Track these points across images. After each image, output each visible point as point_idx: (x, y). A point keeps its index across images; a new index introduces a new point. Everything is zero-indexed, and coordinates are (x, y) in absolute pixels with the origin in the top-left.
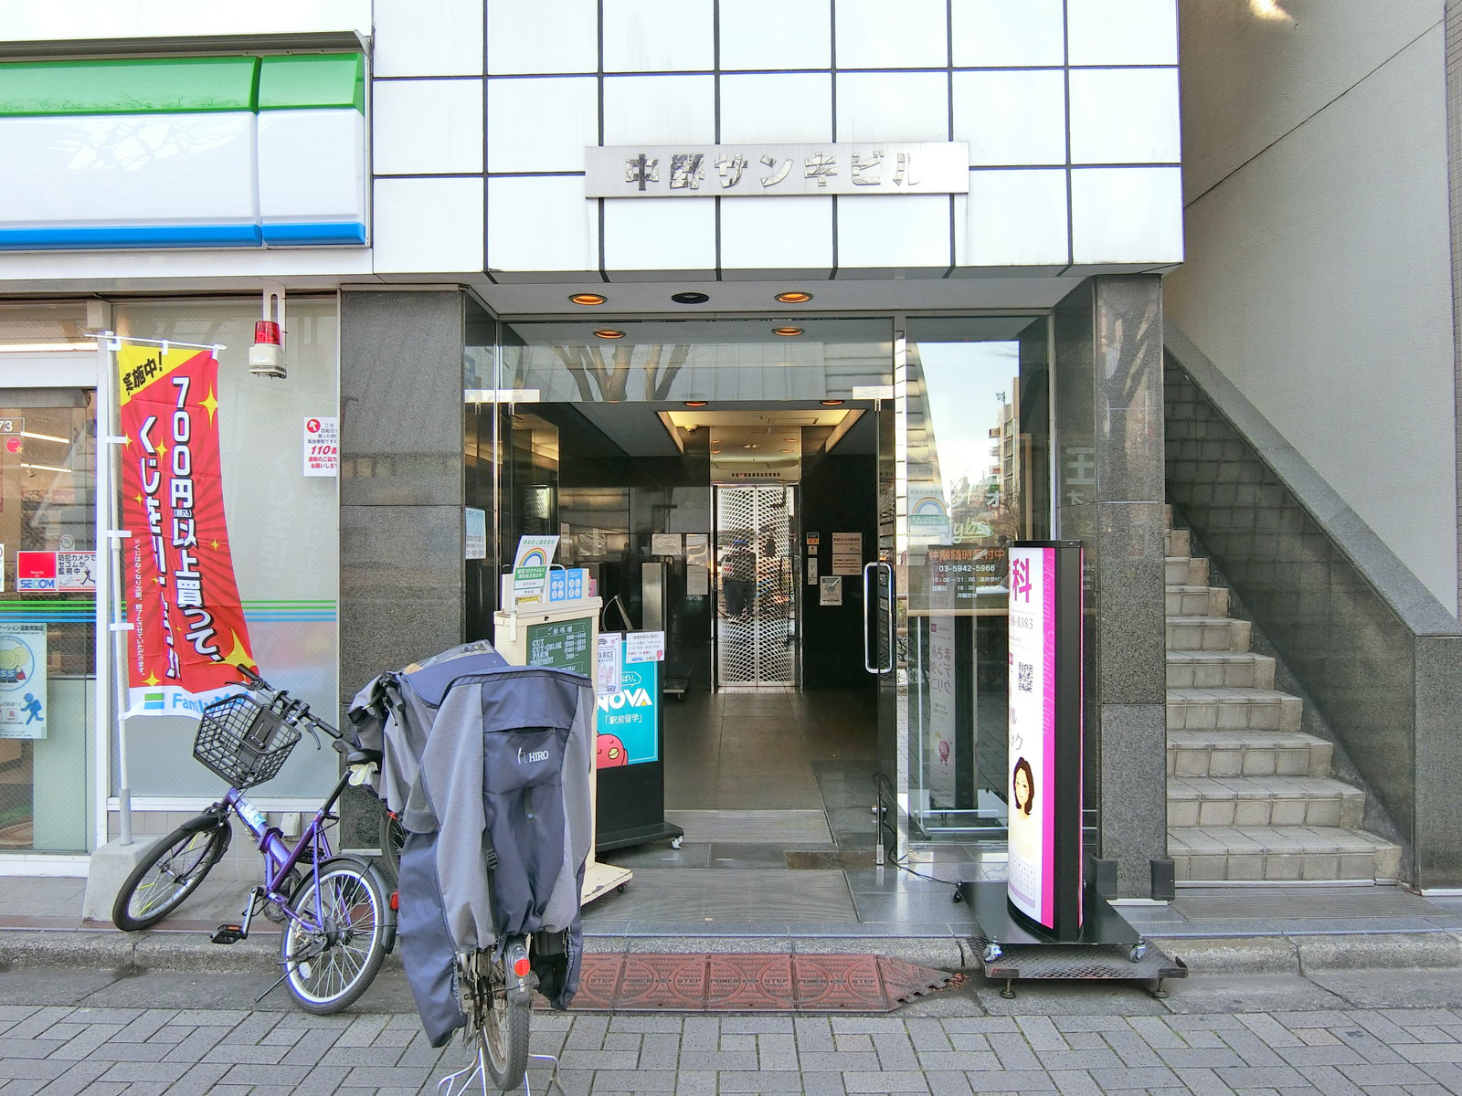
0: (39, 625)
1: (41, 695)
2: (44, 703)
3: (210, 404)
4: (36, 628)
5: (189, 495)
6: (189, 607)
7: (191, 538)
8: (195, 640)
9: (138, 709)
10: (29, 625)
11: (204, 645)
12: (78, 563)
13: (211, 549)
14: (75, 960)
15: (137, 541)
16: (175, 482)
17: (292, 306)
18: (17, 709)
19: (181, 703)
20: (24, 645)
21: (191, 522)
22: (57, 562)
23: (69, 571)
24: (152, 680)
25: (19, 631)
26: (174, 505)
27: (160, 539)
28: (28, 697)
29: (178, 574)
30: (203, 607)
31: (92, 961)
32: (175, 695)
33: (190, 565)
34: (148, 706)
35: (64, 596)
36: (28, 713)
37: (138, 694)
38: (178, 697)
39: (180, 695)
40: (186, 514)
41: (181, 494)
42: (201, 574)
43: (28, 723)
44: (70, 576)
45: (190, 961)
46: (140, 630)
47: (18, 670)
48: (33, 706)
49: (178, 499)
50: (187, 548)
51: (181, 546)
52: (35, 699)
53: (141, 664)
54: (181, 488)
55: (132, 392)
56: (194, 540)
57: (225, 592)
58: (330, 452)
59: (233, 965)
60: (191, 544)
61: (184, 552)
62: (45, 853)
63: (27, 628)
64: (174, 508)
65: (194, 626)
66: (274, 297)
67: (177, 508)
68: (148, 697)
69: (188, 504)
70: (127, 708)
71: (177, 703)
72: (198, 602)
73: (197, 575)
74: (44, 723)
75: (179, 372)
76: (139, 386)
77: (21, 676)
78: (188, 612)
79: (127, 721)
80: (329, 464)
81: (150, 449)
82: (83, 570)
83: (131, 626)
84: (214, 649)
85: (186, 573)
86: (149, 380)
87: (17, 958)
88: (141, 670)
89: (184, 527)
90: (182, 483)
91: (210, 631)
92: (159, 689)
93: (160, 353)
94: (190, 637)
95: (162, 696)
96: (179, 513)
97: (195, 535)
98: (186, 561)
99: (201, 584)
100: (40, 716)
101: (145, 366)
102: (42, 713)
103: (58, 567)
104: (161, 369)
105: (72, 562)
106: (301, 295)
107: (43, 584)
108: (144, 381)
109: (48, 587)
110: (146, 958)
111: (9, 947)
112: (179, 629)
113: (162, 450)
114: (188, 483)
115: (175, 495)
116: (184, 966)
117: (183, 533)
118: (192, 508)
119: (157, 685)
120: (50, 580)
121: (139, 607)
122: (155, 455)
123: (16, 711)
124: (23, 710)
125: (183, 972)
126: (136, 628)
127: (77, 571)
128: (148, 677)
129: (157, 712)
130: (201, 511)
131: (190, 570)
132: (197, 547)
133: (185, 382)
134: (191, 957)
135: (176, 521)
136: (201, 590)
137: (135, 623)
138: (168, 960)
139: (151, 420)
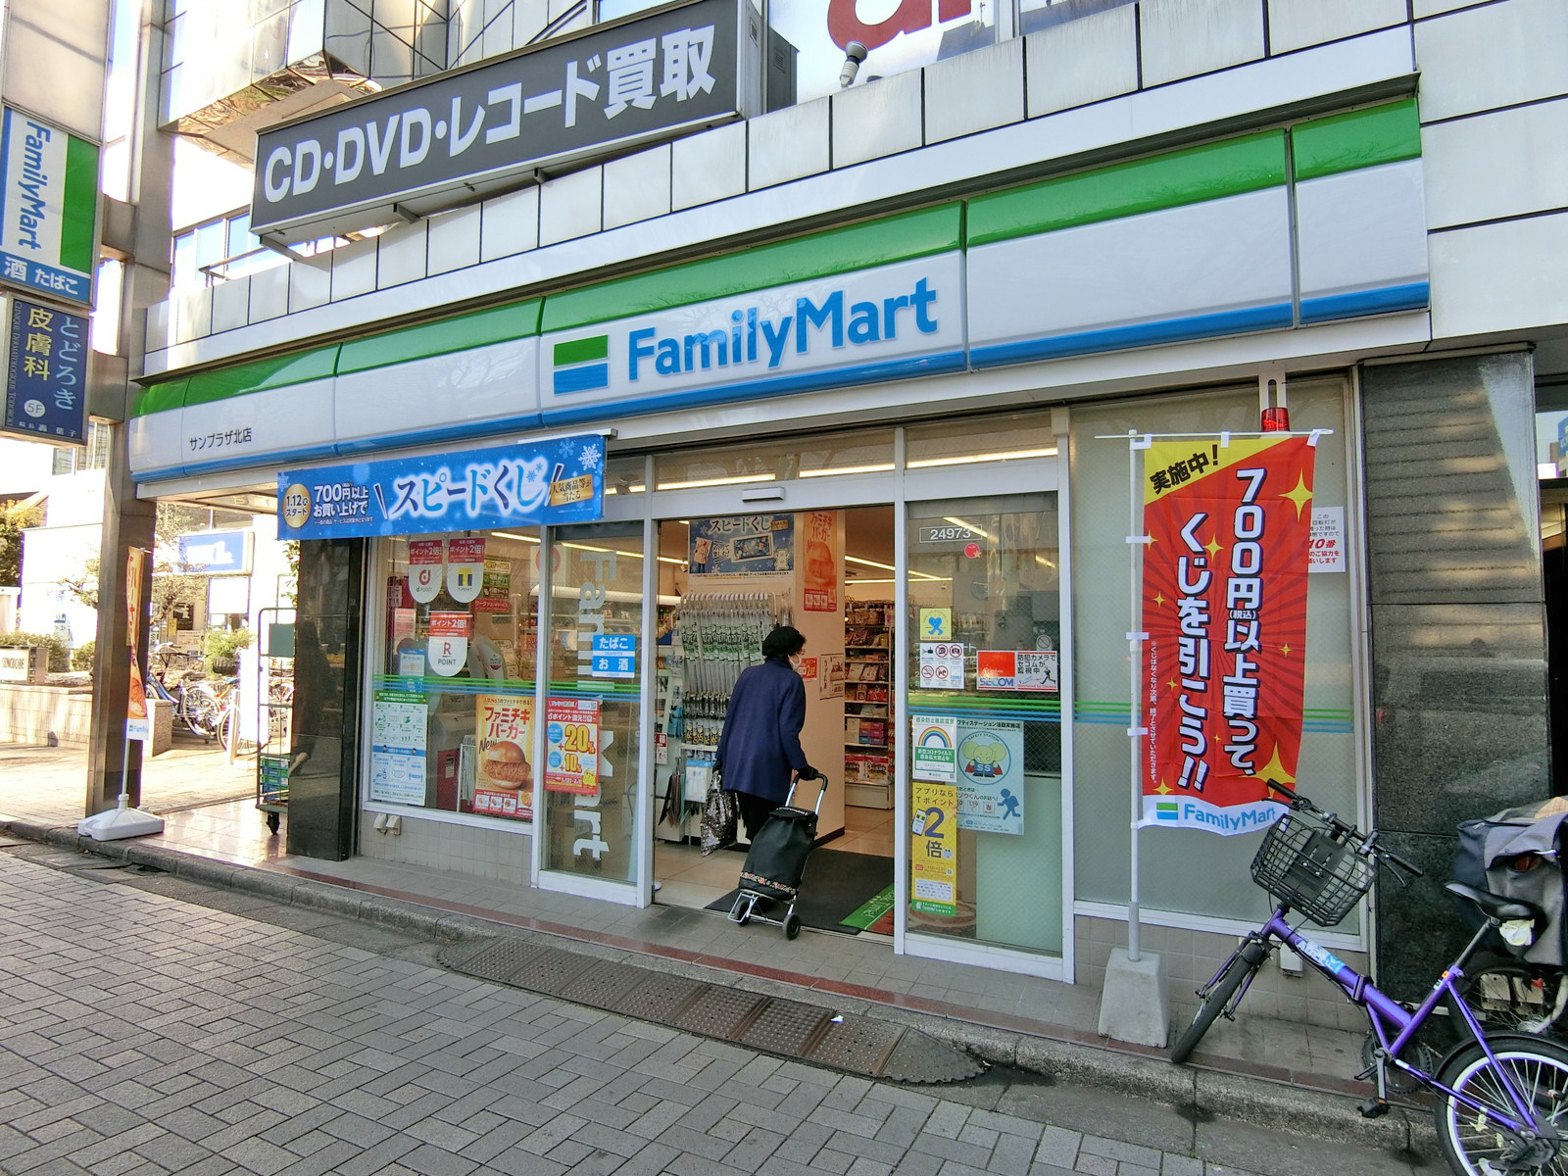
0: (1016, 722)
1: (1018, 792)
2: (1021, 800)
3: (1299, 495)
4: (1013, 726)
5: (1255, 595)
6: (1236, 716)
7: (1252, 641)
8: (1233, 752)
9: (1150, 819)
10: (1006, 722)
11: (1241, 759)
12: (1037, 662)
13: (1281, 655)
14: (1125, 1087)
15: (1154, 643)
16: (1232, 582)
17: (1294, 389)
18: (993, 803)
19: (1194, 815)
20: (1000, 742)
21: (1254, 625)
22: (1016, 661)
23: (1029, 670)
24: (1163, 788)
25: (995, 727)
26: (1230, 605)
27: (1204, 643)
28: (1005, 793)
29: (1227, 679)
30: (1254, 719)
31: (1146, 1091)
32: (1187, 806)
33: (1245, 671)
34: (1161, 816)
35: (1022, 695)
36: (1005, 808)
37: (1150, 801)
38: (1189, 808)
39: (1194, 806)
40: (1247, 616)
41: (1243, 593)
42: (1258, 681)
43: (1005, 818)
44: (1029, 675)
45: (1266, 1115)
46: (1153, 735)
47: (995, 766)
48: (1010, 802)
49: (1237, 600)
50: (1244, 652)
51: (1238, 650)
52: (1011, 795)
53: (1153, 771)
54: (1243, 588)
55: (1165, 491)
56: (1255, 644)
57: (1286, 703)
58: (1325, 546)
59: (1322, 1129)
60: (1252, 647)
61: (1240, 657)
62: (1004, 947)
63: (1003, 725)
64: (1230, 609)
65: (1235, 739)
66: (1272, 383)
67: (1235, 608)
68: (1160, 806)
69: (1255, 604)
70: (1140, 817)
71: (1189, 814)
72: (1248, 714)
73: (1254, 682)
74: (1021, 819)
75: (1251, 463)
76: (1178, 483)
77: (998, 771)
78: (1232, 723)
79: (1142, 831)
80: (1324, 558)
81: (1195, 547)
82: (1042, 670)
83: (1145, 731)
84: (1250, 764)
85: (1239, 678)
86: (1196, 476)
87: (1061, 1071)
88: (1153, 777)
89: (1243, 629)
90: (1244, 583)
91: (1251, 747)
92: (1172, 799)
93: (1215, 447)
94: (1228, 748)
95: (1175, 806)
96: (1238, 614)
97: (1257, 638)
98: (1241, 665)
99: (1257, 692)
100: (1017, 812)
101: (1190, 462)
102: (1019, 809)
103: (1017, 666)
104: (1215, 463)
105: (1031, 662)
106: (1300, 377)
107: (1002, 682)
108: (1189, 476)
109: (1007, 686)
110: (1210, 1100)
111: (1050, 1058)
112: (1217, 738)
113: (1213, 547)
114: (1256, 582)
115: (1232, 595)
116: (1258, 1119)
117: (1238, 636)
118: (1257, 609)
119: (1168, 793)
120: (1009, 678)
121: (1153, 711)
122: (1204, 553)
123: (993, 805)
124: (999, 804)
125: (1258, 1126)
126: (1149, 732)
127: (1037, 670)
128: (1159, 785)
129: (1172, 823)
130: (1271, 612)
131: (1244, 676)
132: (1260, 652)
133: (1258, 475)
134: (1268, 1110)
135: (1231, 624)
136: (1256, 699)
137: (1149, 727)
138: (1237, 1108)
139: (1198, 518)
